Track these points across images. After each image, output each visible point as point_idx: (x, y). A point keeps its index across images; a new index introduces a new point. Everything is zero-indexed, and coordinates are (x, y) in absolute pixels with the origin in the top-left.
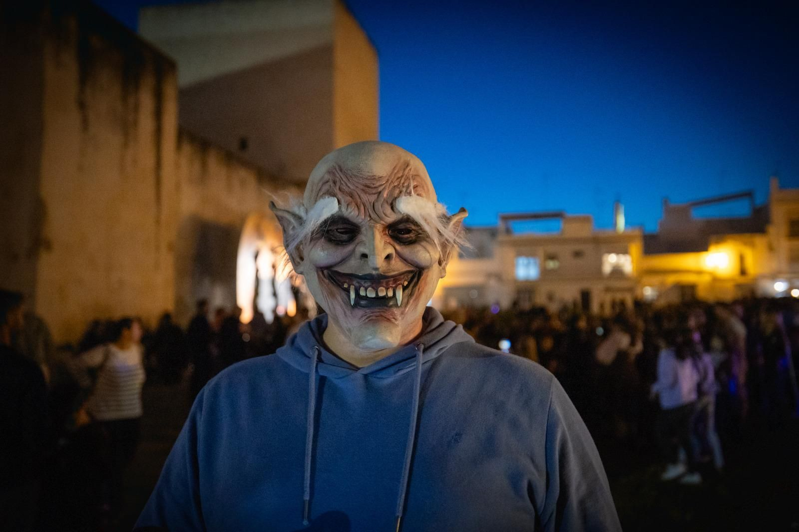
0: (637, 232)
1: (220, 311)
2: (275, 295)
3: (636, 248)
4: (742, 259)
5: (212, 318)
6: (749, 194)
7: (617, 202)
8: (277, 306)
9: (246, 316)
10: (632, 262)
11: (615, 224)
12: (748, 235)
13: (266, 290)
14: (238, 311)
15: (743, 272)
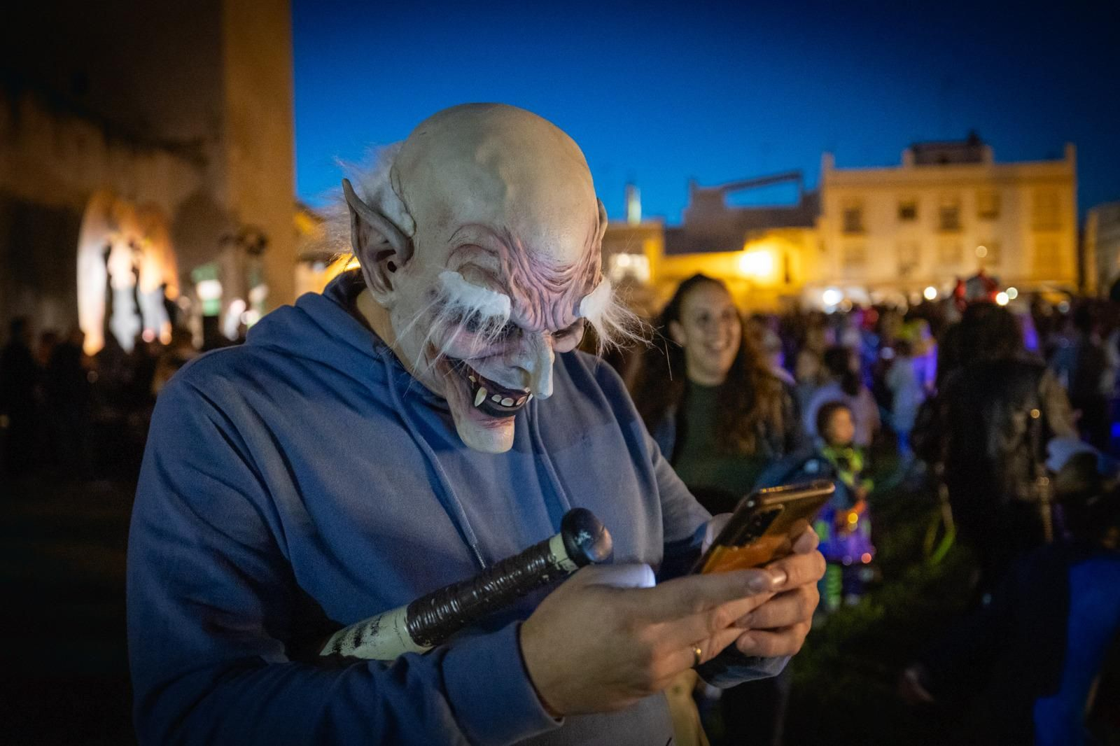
0: (654, 225)
1: (48, 337)
2: (138, 311)
3: (654, 246)
4: (786, 261)
5: (36, 345)
6: (795, 176)
7: (631, 183)
8: (142, 329)
9: (93, 343)
10: (651, 265)
11: (625, 214)
12: (794, 229)
13: (124, 306)
14: (78, 336)
15: (787, 279)
